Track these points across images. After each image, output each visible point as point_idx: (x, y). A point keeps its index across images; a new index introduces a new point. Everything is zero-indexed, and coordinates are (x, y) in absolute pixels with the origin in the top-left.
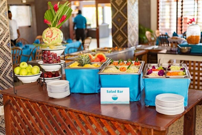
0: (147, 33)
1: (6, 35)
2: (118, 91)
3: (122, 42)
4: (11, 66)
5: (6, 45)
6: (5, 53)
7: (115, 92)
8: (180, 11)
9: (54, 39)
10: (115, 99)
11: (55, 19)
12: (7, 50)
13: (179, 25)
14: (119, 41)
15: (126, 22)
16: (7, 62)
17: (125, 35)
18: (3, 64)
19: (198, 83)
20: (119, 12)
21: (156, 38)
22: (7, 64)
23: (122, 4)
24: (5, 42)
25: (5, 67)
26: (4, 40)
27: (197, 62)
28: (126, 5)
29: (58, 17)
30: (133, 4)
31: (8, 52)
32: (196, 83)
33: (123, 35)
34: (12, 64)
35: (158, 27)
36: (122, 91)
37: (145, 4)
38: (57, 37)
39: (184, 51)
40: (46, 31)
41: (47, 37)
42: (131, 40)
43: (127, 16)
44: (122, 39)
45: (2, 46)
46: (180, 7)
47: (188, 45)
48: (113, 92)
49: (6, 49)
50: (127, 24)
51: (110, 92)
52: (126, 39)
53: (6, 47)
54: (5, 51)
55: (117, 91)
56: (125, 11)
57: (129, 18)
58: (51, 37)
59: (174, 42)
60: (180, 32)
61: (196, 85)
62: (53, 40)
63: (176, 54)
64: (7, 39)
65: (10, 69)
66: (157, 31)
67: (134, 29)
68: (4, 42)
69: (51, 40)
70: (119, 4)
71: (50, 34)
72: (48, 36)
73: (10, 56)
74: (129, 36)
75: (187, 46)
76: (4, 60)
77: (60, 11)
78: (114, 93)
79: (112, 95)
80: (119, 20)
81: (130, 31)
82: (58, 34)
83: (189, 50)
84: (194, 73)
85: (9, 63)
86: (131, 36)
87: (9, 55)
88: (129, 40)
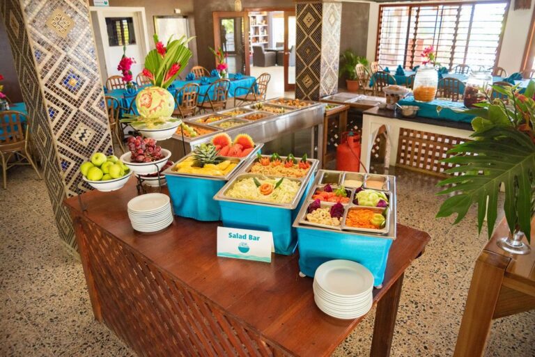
0: (359, 66)
1: (95, 88)
2: (251, 237)
3: (312, 87)
4: (110, 139)
5: (97, 106)
6: (96, 119)
7: (245, 237)
8: (412, 31)
9: (155, 109)
10: (244, 250)
11: (161, 70)
12: (99, 114)
13: (409, 53)
14: (307, 85)
15: (319, 55)
16: (100, 133)
17: (316, 77)
18: (94, 136)
19: (426, 160)
20: (308, 39)
21: (371, 75)
22: (101, 137)
23: (314, 25)
24: (94, 99)
25: (98, 142)
26: (92, 98)
27: (426, 133)
28: (321, 26)
29: (166, 65)
30: (332, 25)
31: (101, 116)
32: (422, 159)
33: (313, 77)
34: (111, 137)
35: (377, 55)
36: (258, 238)
37: (360, 19)
38: (160, 105)
39: (406, 114)
40: (141, 94)
41: (142, 105)
42: (326, 85)
43: (320, 46)
44: (311, 82)
45: (89, 107)
46: (413, 25)
47: (414, 101)
48: (241, 237)
49: (97, 112)
50: (319, 59)
51: (234, 237)
52: (318, 82)
53: (97, 109)
54: (95, 115)
55: (248, 237)
56: (318, 36)
57: (323, 49)
58: (149, 106)
59: (392, 95)
60: (410, 65)
61: (422, 162)
62: (153, 111)
63: (392, 117)
64: (98, 94)
65: (107, 144)
66: (373, 63)
67: (331, 67)
68: (92, 100)
69: (150, 111)
70: (309, 26)
71: (147, 101)
72: (144, 105)
73: (107, 124)
74: (322, 79)
75: (413, 104)
76: (95, 130)
77: (170, 54)
78: (242, 240)
79: (238, 242)
80: (308, 51)
81: (324, 71)
82: (162, 101)
83: (415, 113)
84: (421, 143)
85: (105, 135)
86: (325, 78)
87: (105, 122)
88: (321, 85)
